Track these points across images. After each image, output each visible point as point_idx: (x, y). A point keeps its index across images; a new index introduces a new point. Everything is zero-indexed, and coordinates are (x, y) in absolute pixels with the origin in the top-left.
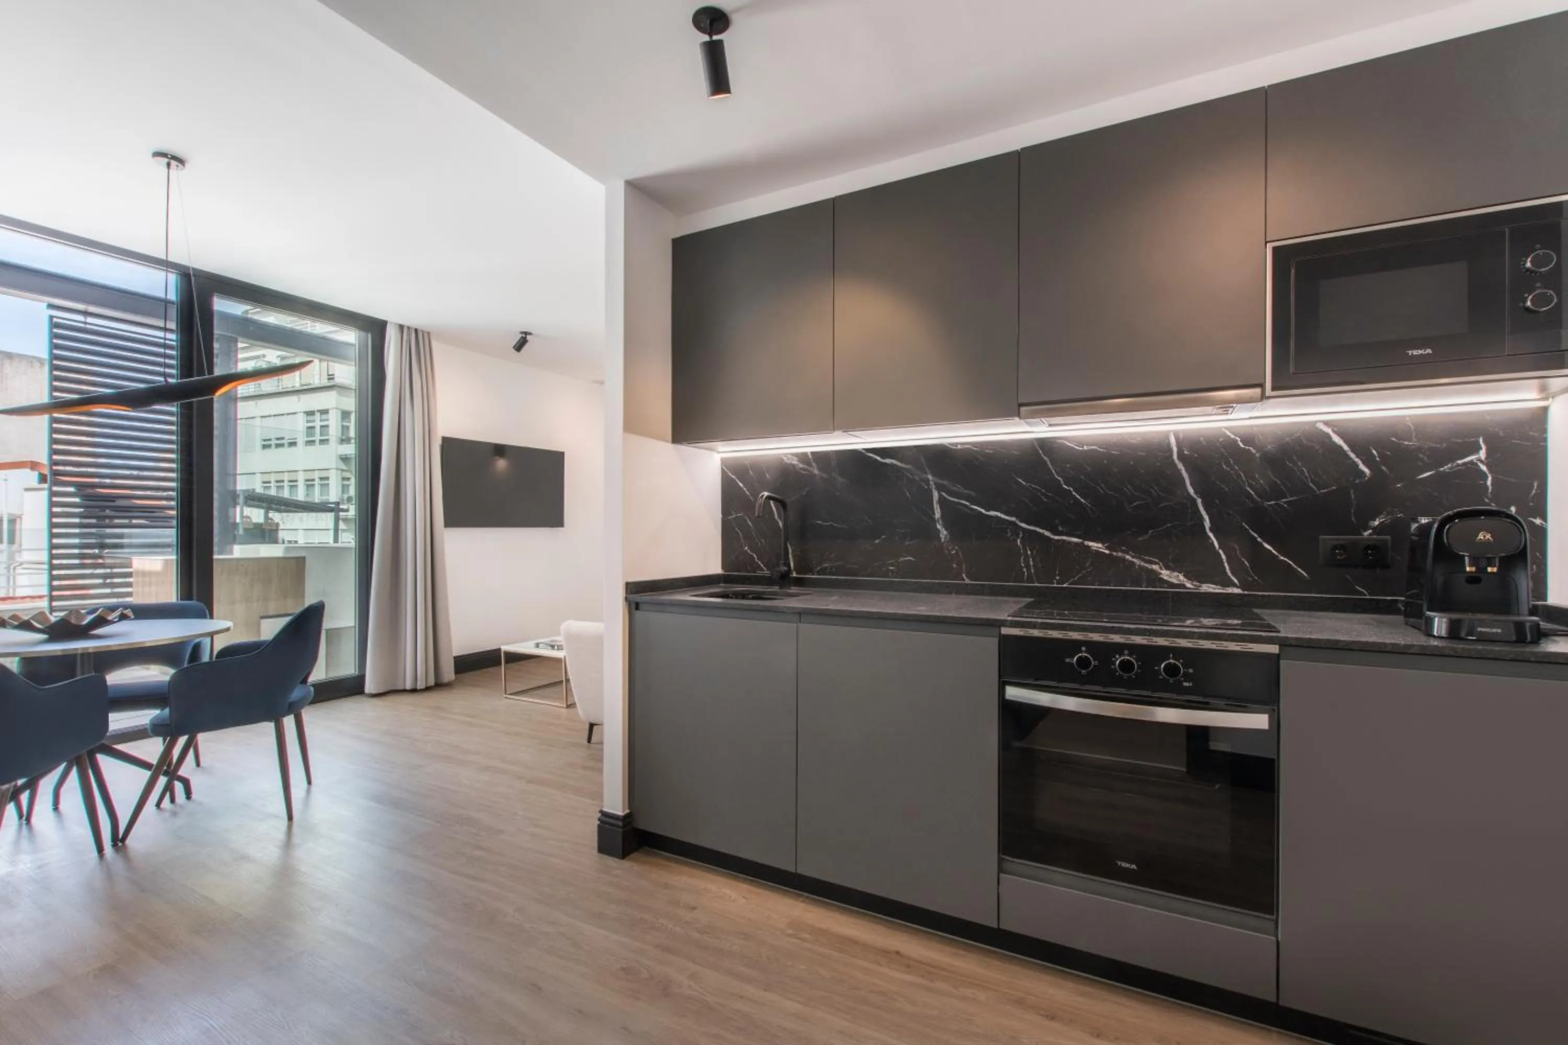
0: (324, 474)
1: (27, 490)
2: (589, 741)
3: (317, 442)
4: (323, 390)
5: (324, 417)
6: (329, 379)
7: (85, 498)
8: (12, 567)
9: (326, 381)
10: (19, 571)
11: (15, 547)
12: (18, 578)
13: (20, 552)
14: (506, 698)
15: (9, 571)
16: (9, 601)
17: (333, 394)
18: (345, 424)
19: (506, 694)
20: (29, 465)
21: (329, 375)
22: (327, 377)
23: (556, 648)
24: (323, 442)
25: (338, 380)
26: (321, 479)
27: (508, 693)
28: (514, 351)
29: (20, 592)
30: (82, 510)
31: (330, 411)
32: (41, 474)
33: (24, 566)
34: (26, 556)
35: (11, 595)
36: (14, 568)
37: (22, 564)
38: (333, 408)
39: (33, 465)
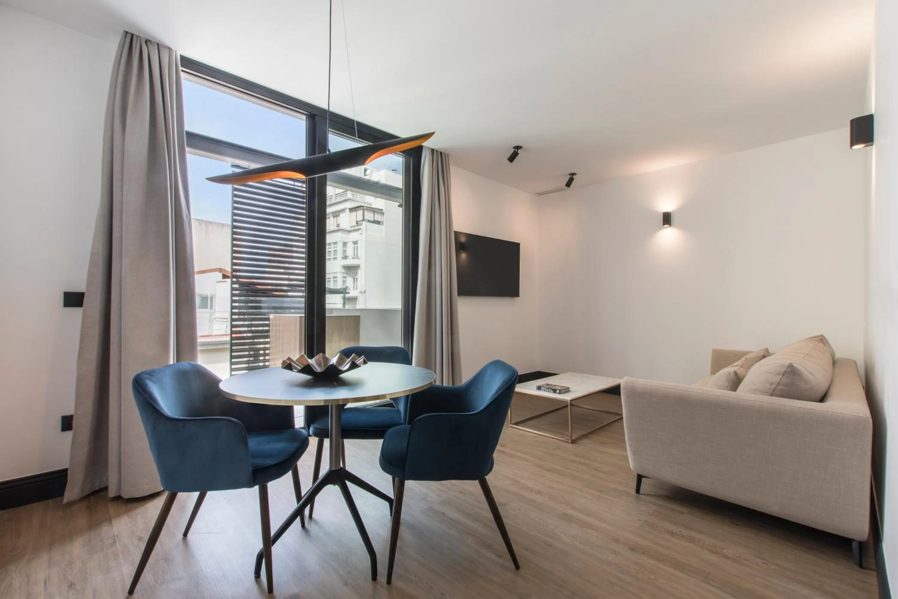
0: (335, 275)
1: (217, 282)
2: (638, 491)
3: (332, 259)
4: (335, 232)
5: (335, 246)
6: (337, 226)
7: (241, 285)
8: (211, 321)
9: (336, 227)
10: (214, 322)
11: (212, 310)
12: (214, 325)
13: (214, 312)
14: (511, 427)
15: (210, 322)
16: (210, 337)
17: (339, 234)
18: (345, 249)
19: (511, 424)
20: (219, 270)
21: (337, 224)
22: (336, 225)
23: (558, 391)
24: (335, 259)
25: (341, 227)
26: (334, 277)
27: (512, 422)
28: (509, 162)
29: (215, 333)
30: (239, 292)
31: (338, 242)
32: (223, 274)
33: (216, 320)
34: (217, 315)
35: (211, 334)
36: (212, 321)
37: (215, 319)
38: (339, 241)
39: (220, 270)
